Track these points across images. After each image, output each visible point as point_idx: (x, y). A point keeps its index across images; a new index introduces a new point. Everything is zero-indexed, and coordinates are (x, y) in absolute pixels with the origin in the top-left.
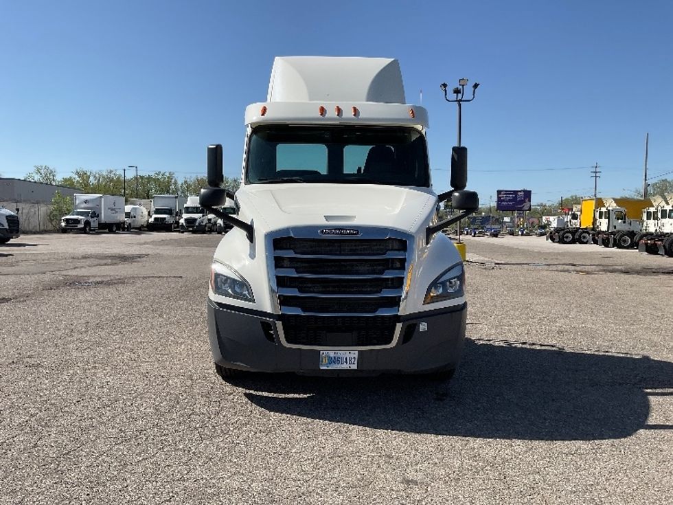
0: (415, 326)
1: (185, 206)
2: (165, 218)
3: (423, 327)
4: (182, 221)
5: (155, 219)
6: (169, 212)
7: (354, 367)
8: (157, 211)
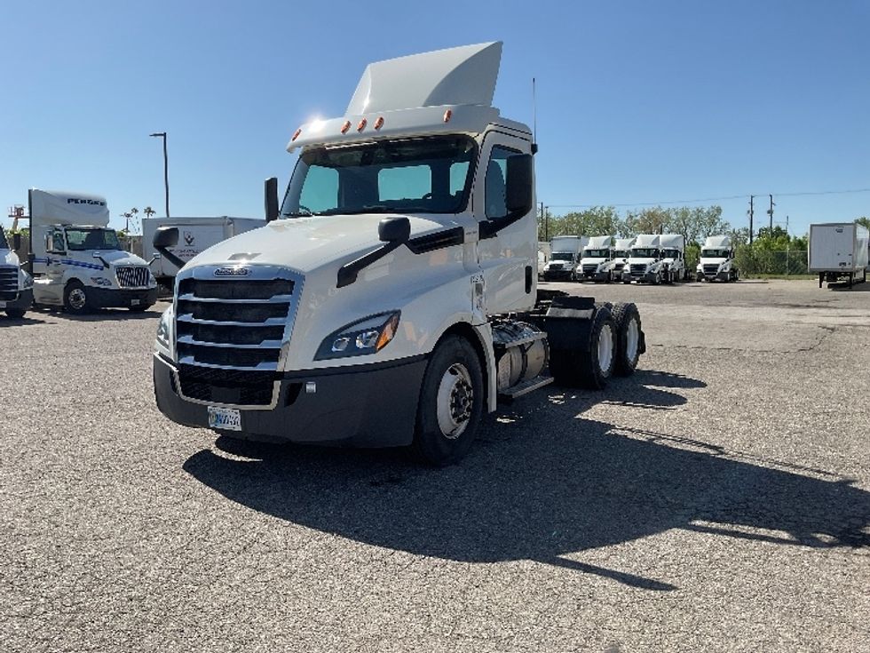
0: (301, 386)
1: (586, 248)
2: (562, 265)
3: (311, 387)
4: (580, 268)
5: (551, 266)
6: (568, 257)
7: (239, 428)
8: (556, 257)
